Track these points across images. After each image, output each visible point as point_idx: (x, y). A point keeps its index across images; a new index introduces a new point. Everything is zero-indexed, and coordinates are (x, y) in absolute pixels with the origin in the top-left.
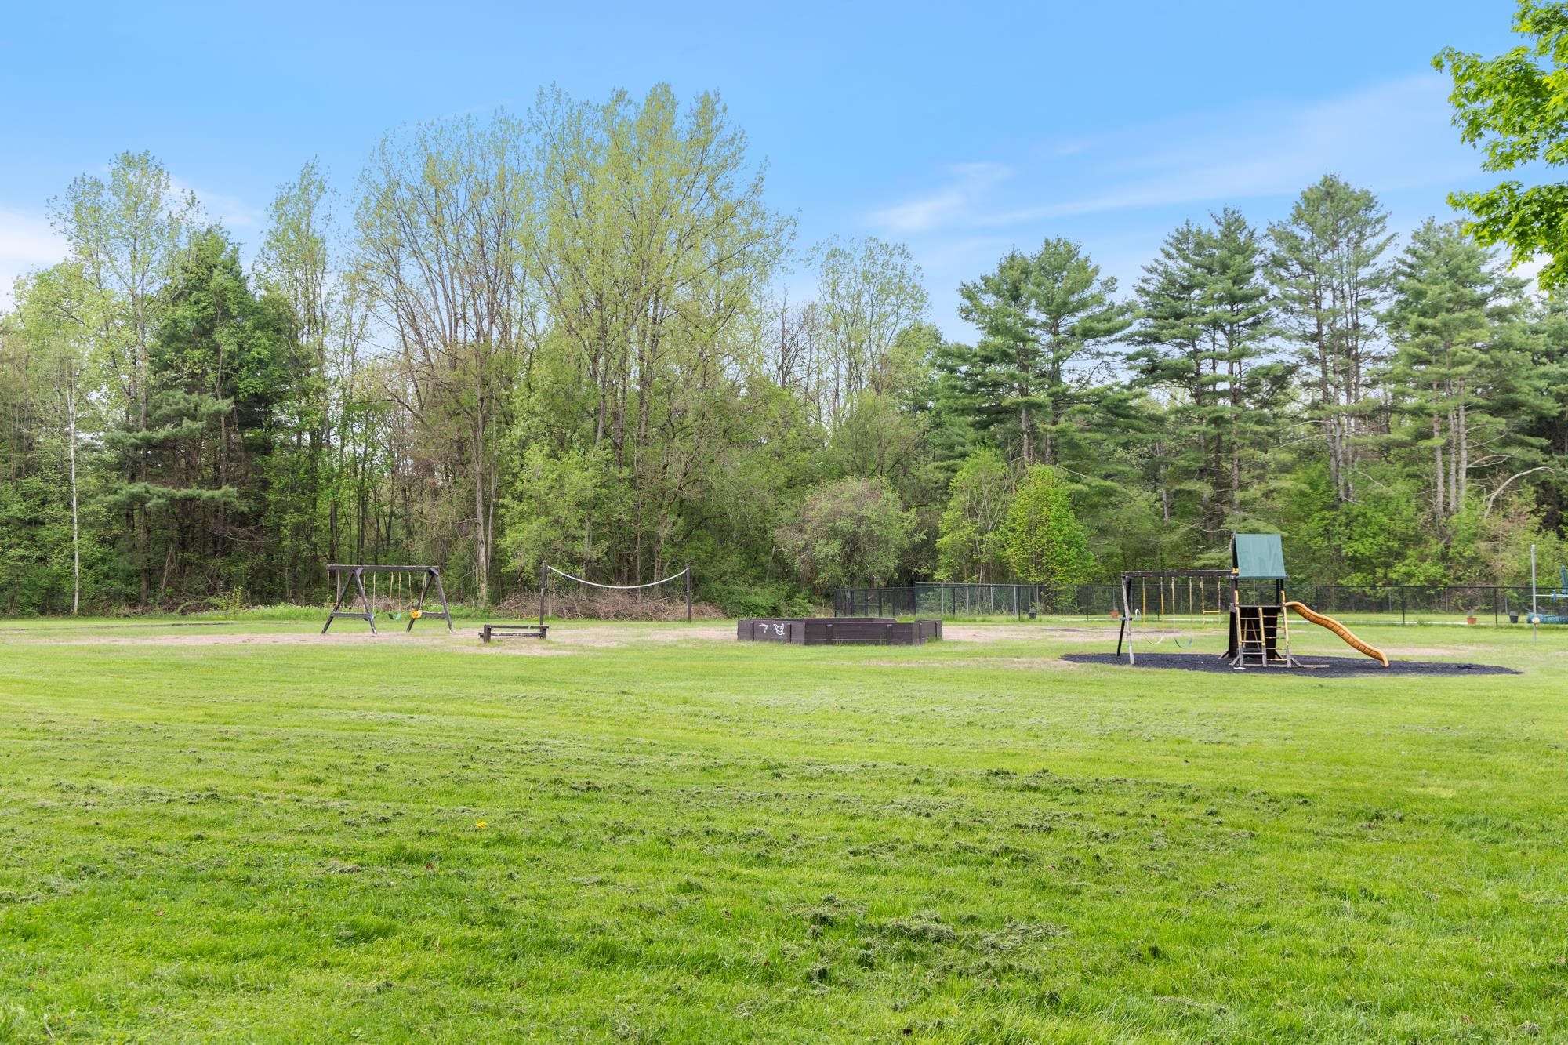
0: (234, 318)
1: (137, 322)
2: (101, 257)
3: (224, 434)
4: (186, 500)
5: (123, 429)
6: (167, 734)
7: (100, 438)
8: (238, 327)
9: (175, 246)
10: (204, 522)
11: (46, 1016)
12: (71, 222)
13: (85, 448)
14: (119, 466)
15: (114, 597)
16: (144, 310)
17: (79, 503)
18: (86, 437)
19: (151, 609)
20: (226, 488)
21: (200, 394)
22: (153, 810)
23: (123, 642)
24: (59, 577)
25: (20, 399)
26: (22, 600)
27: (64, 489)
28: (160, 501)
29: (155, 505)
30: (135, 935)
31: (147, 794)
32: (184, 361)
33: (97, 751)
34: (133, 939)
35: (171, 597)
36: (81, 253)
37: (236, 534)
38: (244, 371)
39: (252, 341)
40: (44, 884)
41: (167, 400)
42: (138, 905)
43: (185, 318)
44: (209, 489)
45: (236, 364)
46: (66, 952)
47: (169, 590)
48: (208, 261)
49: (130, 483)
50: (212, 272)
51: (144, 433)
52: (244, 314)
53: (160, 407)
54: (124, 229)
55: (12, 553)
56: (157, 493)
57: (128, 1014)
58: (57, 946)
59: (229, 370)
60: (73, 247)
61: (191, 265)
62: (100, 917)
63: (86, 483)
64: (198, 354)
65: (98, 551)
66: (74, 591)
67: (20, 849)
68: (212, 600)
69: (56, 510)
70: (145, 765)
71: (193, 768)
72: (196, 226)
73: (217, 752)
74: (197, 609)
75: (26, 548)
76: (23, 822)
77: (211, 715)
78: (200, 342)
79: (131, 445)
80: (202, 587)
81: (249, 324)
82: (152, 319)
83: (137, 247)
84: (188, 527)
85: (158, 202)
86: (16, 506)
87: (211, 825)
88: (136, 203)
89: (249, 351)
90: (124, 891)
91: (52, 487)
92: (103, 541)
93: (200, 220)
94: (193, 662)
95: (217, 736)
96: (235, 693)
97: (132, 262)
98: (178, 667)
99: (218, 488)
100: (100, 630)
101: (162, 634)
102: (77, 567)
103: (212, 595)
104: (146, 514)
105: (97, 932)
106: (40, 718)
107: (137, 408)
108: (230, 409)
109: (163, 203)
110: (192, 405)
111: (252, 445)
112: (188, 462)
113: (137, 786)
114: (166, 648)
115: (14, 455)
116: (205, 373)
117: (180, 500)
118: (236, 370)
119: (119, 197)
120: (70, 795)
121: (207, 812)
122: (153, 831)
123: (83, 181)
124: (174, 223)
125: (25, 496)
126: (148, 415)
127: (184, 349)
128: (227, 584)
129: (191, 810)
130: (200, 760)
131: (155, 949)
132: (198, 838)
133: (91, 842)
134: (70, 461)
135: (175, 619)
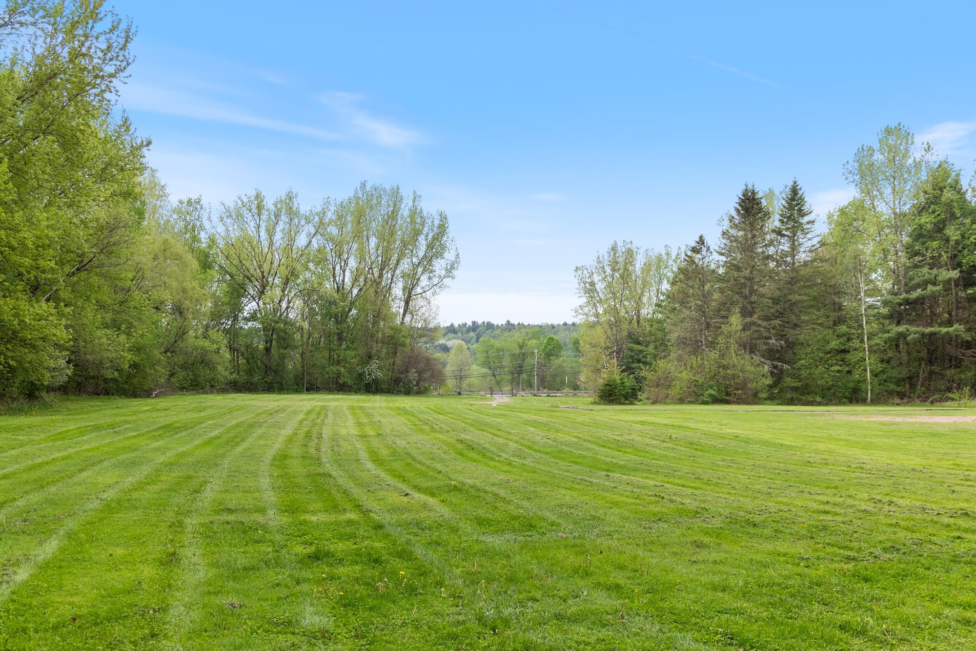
0: (958, 218)
1: (897, 229)
2: (875, 193)
3: (954, 292)
4: (931, 334)
5: (892, 295)
6: (931, 474)
7: (878, 301)
8: (961, 224)
9: (918, 179)
10: (943, 347)
11: (884, 626)
12: (857, 175)
13: (870, 307)
14: (890, 317)
15: (891, 393)
16: (901, 221)
17: (868, 339)
18: (870, 300)
19: (913, 400)
20: (956, 326)
21: (938, 269)
22: (929, 518)
23: (898, 419)
24: (859, 382)
25: (833, 282)
26: (840, 395)
27: (859, 331)
28: (915, 336)
29: (913, 339)
30: (928, 589)
31: (924, 509)
32: (927, 250)
33: (891, 481)
34: (926, 591)
35: (924, 393)
36: (863, 193)
37: (964, 354)
38: (966, 252)
39: (970, 232)
40: (871, 553)
41: (918, 274)
42: (927, 572)
43: (927, 223)
44: (946, 327)
45: (960, 248)
46: (888, 592)
47: (923, 389)
48: (940, 185)
49: (897, 326)
50: (942, 191)
51: (904, 295)
52: (964, 215)
53: (913, 279)
54: (887, 174)
55: (833, 368)
56: (914, 331)
57: (930, 634)
58: (883, 588)
59: (955, 252)
60: (858, 190)
61: (929, 188)
62: (906, 576)
63: (871, 327)
64: (935, 244)
65: (880, 367)
66: (867, 390)
67: (856, 532)
68: (950, 395)
69: (855, 343)
70: (920, 492)
71: (950, 496)
72: (931, 164)
73: (964, 488)
74: (940, 400)
75: (840, 366)
76: (856, 518)
77: (958, 465)
78: (937, 237)
79: (897, 304)
80: (943, 387)
81: (968, 221)
82: (906, 226)
83: (896, 183)
84: (933, 351)
85: (908, 153)
86: (834, 342)
87: (966, 531)
88: (894, 157)
89: (969, 238)
90: (917, 562)
91: (853, 331)
92: (882, 361)
93: (934, 159)
94: (942, 432)
95: (963, 477)
96: (971, 452)
97: (893, 193)
98: (933, 435)
99: (952, 326)
100: (884, 412)
101: (920, 415)
102: (868, 376)
103: (950, 392)
104: (907, 344)
105: (905, 584)
106: (857, 461)
107: (899, 281)
108: (957, 276)
109: (910, 153)
110: (933, 276)
111: (972, 298)
112: (931, 312)
113: (918, 504)
114: (924, 423)
115: (832, 314)
116: (940, 256)
117: (927, 335)
118: (960, 252)
119: (883, 155)
120: (879, 505)
121: (963, 523)
122: (930, 530)
123: (863, 149)
124: (917, 165)
125: (838, 336)
126: (906, 285)
127: (927, 242)
128: (959, 385)
129: (952, 520)
130: (954, 491)
131: (941, 599)
132: (959, 538)
133: (895, 533)
134: (862, 315)
135: (927, 406)
